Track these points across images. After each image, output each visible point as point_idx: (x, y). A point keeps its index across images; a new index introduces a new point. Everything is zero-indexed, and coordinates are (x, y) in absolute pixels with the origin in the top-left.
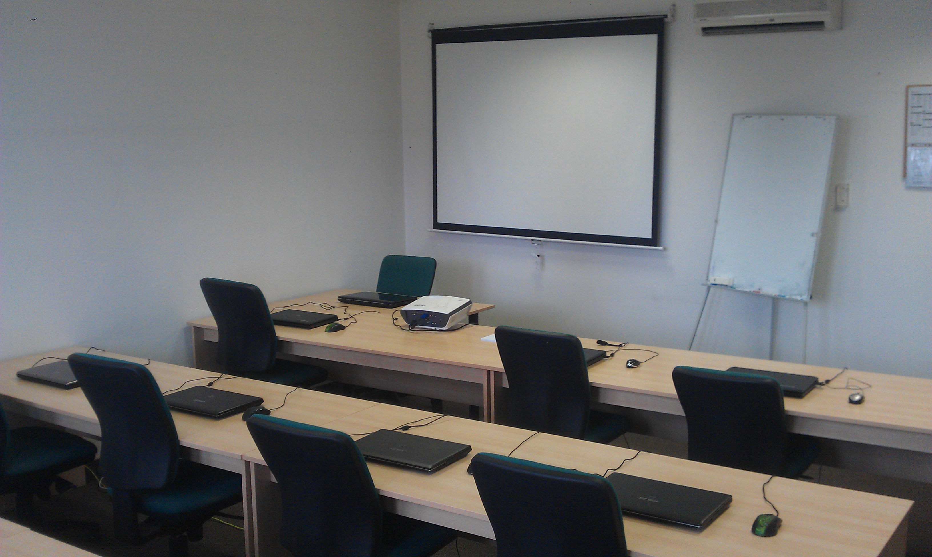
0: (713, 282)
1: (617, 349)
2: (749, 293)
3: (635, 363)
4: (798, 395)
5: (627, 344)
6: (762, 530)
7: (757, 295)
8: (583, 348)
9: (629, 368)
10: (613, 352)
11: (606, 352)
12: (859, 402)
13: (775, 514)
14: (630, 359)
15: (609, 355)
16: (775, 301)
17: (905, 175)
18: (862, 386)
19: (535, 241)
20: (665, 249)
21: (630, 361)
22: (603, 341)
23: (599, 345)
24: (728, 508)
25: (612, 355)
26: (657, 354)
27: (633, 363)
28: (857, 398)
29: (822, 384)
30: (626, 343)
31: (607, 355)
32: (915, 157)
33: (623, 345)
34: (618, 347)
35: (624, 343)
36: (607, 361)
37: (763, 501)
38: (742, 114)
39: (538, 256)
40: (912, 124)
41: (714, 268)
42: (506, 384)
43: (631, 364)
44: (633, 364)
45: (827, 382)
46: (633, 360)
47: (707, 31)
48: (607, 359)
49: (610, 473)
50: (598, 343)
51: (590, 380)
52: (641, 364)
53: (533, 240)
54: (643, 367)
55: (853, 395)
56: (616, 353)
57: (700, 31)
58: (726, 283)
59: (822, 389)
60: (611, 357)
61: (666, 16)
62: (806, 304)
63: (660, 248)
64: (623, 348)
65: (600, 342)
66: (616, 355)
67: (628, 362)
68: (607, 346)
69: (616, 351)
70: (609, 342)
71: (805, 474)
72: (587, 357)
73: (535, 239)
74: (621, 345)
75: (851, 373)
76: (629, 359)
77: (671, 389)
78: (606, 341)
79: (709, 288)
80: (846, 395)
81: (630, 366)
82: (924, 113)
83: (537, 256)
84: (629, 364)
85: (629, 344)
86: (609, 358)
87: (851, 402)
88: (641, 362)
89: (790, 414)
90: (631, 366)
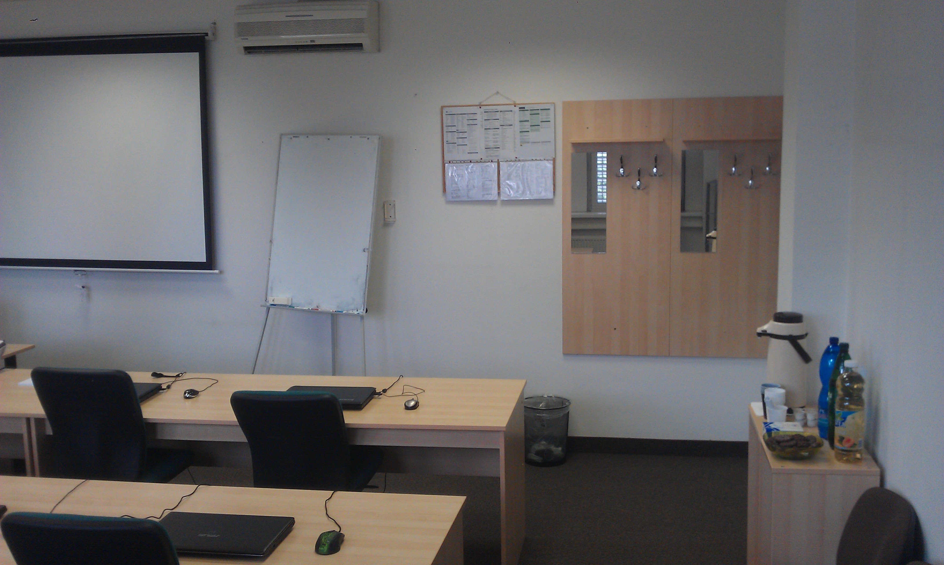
0: (273, 303)
1: (174, 380)
2: (308, 311)
3: (193, 393)
4: (357, 407)
5: (185, 373)
6: (325, 549)
7: (315, 312)
8: (134, 383)
9: (187, 399)
10: (170, 384)
11: (161, 384)
12: (414, 407)
13: (337, 530)
14: (188, 389)
15: (165, 387)
16: (334, 316)
17: (444, 190)
18: (417, 392)
19: (78, 272)
20: (221, 272)
21: (187, 392)
22: (158, 373)
23: (153, 378)
24: (292, 530)
25: (169, 387)
26: (217, 381)
27: (190, 393)
28: (412, 403)
29: (379, 394)
30: (183, 373)
31: (163, 387)
32: (452, 173)
33: (180, 375)
34: (175, 378)
35: (181, 374)
36: (163, 394)
37: (326, 518)
38: (289, 134)
39: (83, 287)
40: (448, 143)
41: (272, 288)
42: (49, 431)
43: (189, 395)
44: (190, 395)
45: (385, 391)
46: (191, 390)
47: (249, 50)
48: (163, 392)
49: (167, 512)
50: (153, 376)
51: (144, 417)
52: (199, 393)
53: (76, 271)
54: (202, 397)
55: (409, 401)
56: (173, 384)
57: (243, 50)
58: (285, 303)
59: (380, 398)
60: (167, 389)
61: (207, 34)
62: (362, 317)
63: (215, 271)
64: (180, 378)
65: (156, 375)
66: (173, 387)
67: (185, 393)
68: (163, 378)
69: (172, 382)
70: (165, 374)
71: (369, 484)
72: (139, 393)
73: (78, 269)
74: (178, 376)
75: (406, 380)
76: (186, 390)
77: (231, 416)
78: (162, 373)
79: (268, 309)
80: (402, 402)
81: (187, 396)
82: (458, 132)
83: (81, 288)
84: (186, 395)
85: (187, 374)
86: (165, 390)
87: (407, 408)
88: (200, 391)
89: (351, 426)
90: (189, 396)
